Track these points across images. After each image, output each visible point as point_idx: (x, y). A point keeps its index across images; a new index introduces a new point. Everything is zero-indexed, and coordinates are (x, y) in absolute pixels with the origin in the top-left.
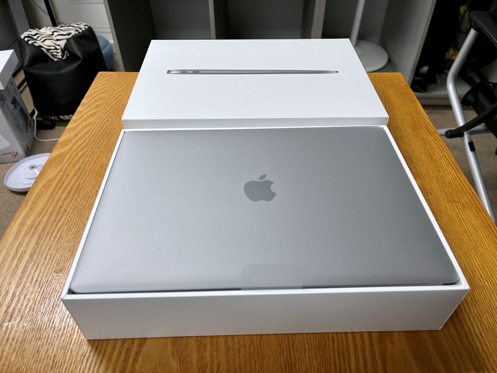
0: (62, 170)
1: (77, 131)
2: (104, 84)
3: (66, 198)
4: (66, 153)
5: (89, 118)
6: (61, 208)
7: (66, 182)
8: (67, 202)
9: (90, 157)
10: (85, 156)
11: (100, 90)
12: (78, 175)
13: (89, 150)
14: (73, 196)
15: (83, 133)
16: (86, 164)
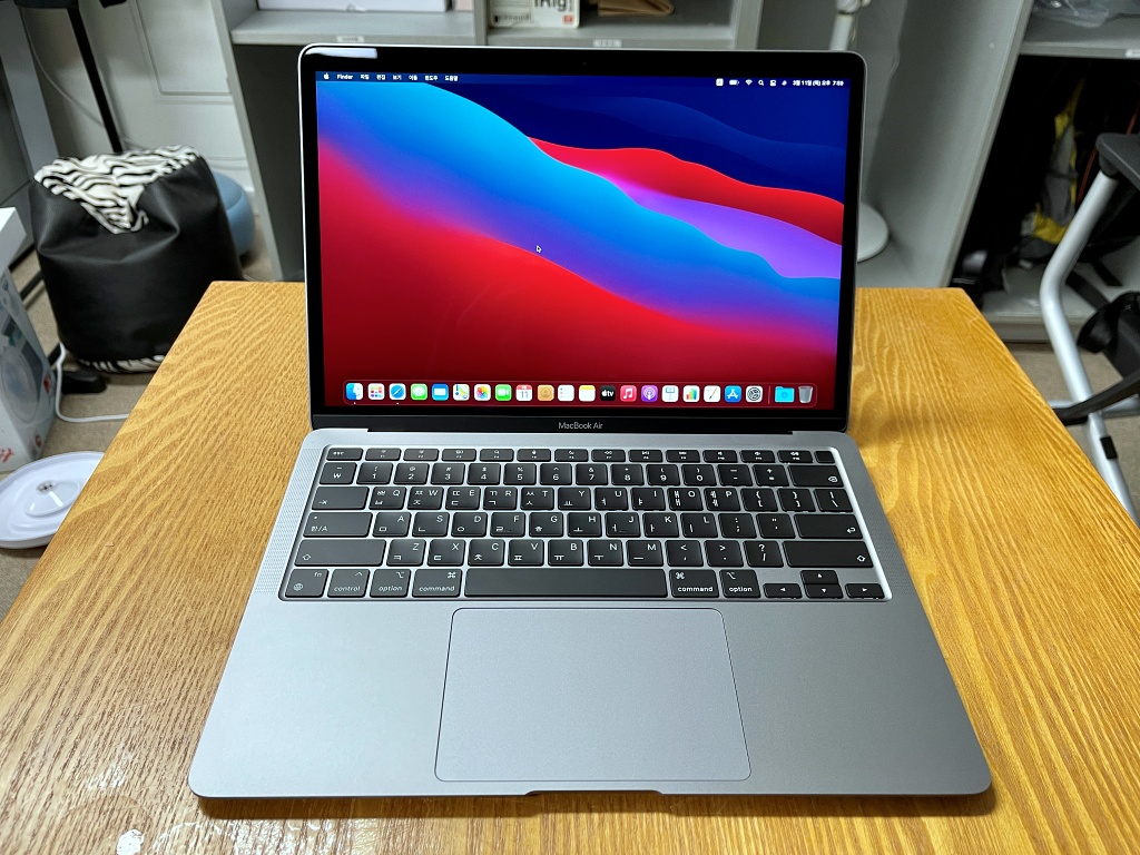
0: (96, 557)
1: (146, 441)
2: (224, 315)
3: (100, 644)
4: (113, 505)
5: (179, 407)
6: (85, 673)
7: (105, 595)
8: (104, 653)
9: (177, 517)
10: (164, 513)
11: (213, 328)
12: (139, 571)
13: (174, 498)
14: (123, 635)
15: (161, 448)
16: (163, 539)
